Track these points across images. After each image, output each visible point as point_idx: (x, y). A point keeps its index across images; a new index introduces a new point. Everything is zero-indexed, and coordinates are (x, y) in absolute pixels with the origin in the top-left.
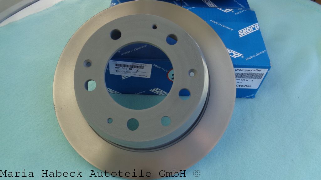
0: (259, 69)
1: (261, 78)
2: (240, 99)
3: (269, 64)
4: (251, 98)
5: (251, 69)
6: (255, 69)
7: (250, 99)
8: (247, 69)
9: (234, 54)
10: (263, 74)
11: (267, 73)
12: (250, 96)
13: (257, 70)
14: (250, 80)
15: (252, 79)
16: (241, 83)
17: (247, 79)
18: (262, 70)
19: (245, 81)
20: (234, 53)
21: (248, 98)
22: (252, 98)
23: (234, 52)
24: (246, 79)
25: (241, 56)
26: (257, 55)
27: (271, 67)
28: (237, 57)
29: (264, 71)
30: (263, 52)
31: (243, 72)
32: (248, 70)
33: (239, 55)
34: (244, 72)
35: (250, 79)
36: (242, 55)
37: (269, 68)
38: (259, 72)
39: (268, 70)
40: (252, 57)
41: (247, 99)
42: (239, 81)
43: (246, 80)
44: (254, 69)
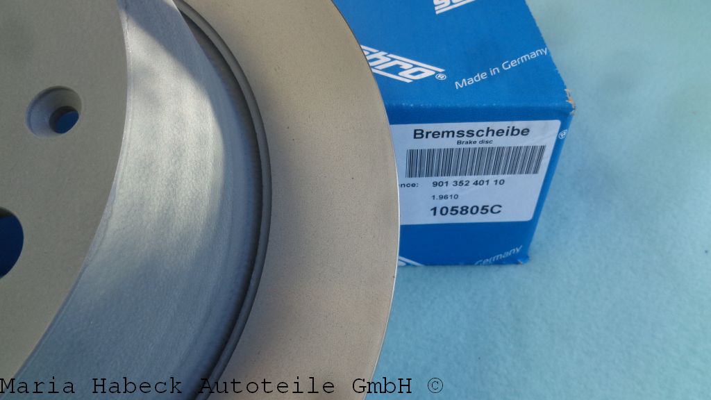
0: (520, 125)
1: (536, 171)
2: (469, 268)
3: (564, 96)
4: (514, 260)
5: (483, 125)
6: (504, 125)
7: (511, 270)
8: (465, 126)
9: (403, 70)
10: (543, 148)
11: (559, 143)
12: (508, 254)
13: (513, 132)
14: (492, 182)
15: (500, 177)
16: (456, 197)
17: (479, 178)
18: (535, 125)
19: (472, 187)
20: (405, 66)
21: (499, 263)
22: (517, 263)
23: (405, 63)
24: (473, 178)
25: (437, 73)
26: (506, 66)
27: (570, 108)
28: (417, 77)
29: (543, 133)
30: (534, 55)
31: (450, 143)
32: (470, 133)
33: (428, 71)
34: (455, 146)
35: (492, 178)
36: (441, 70)
37: (563, 114)
38: (520, 141)
39: (562, 128)
40: (483, 76)
41: (497, 268)
42: (443, 190)
43: (476, 183)
44: (496, 125)
